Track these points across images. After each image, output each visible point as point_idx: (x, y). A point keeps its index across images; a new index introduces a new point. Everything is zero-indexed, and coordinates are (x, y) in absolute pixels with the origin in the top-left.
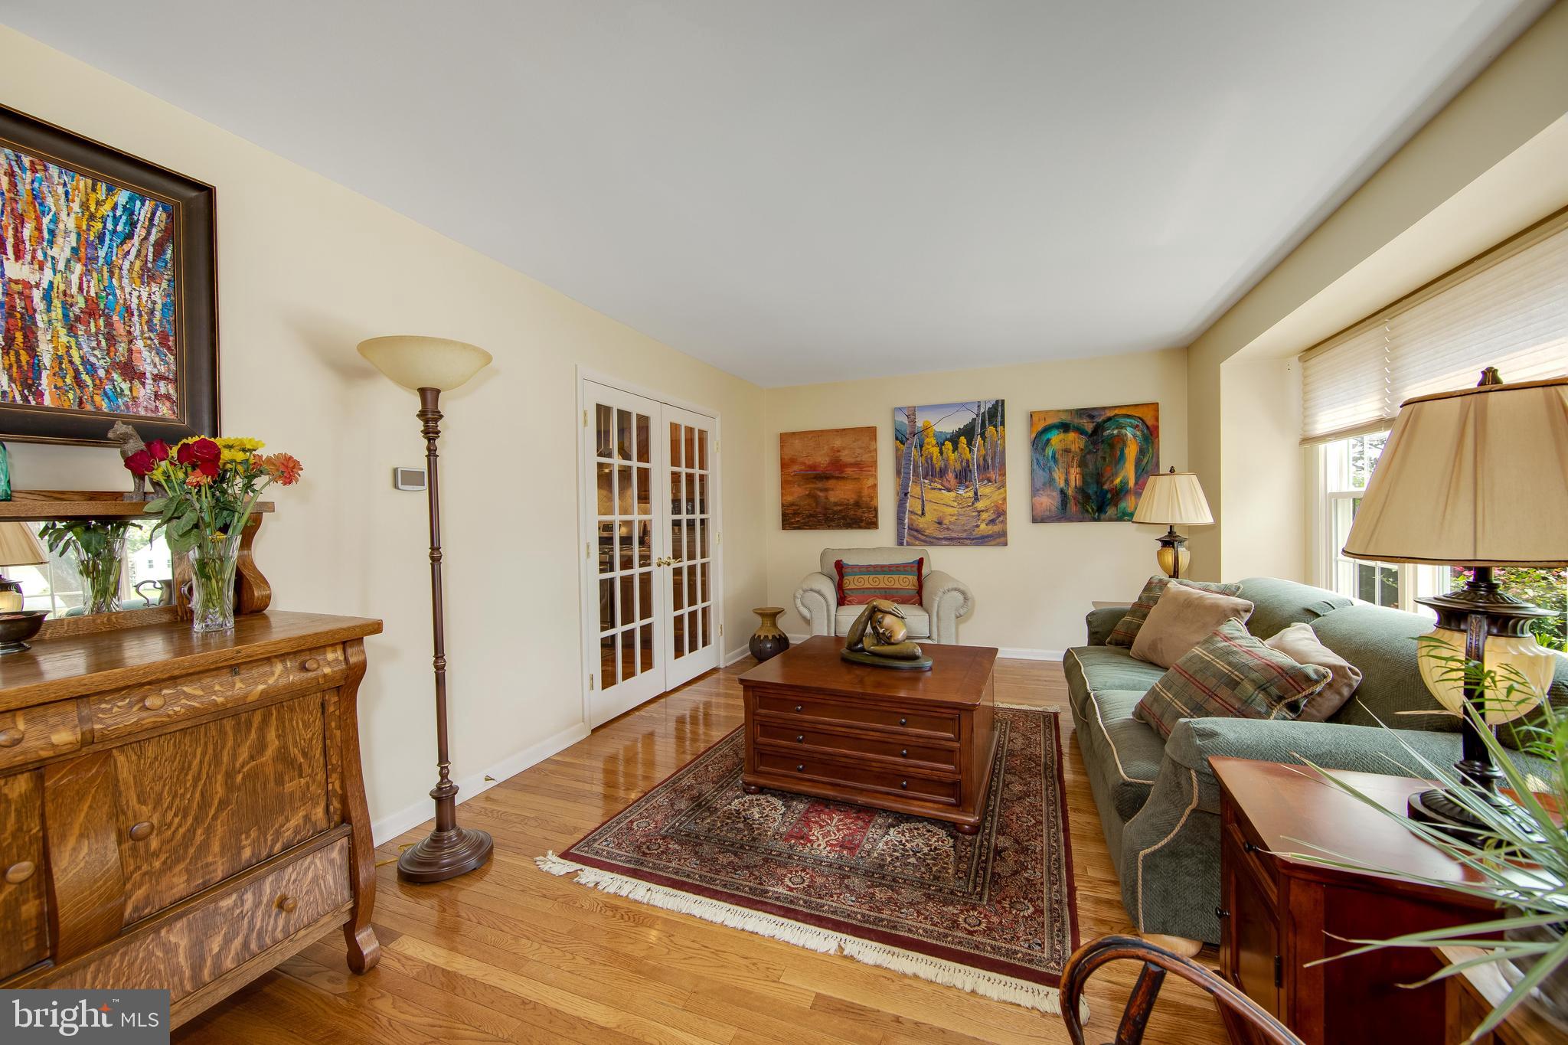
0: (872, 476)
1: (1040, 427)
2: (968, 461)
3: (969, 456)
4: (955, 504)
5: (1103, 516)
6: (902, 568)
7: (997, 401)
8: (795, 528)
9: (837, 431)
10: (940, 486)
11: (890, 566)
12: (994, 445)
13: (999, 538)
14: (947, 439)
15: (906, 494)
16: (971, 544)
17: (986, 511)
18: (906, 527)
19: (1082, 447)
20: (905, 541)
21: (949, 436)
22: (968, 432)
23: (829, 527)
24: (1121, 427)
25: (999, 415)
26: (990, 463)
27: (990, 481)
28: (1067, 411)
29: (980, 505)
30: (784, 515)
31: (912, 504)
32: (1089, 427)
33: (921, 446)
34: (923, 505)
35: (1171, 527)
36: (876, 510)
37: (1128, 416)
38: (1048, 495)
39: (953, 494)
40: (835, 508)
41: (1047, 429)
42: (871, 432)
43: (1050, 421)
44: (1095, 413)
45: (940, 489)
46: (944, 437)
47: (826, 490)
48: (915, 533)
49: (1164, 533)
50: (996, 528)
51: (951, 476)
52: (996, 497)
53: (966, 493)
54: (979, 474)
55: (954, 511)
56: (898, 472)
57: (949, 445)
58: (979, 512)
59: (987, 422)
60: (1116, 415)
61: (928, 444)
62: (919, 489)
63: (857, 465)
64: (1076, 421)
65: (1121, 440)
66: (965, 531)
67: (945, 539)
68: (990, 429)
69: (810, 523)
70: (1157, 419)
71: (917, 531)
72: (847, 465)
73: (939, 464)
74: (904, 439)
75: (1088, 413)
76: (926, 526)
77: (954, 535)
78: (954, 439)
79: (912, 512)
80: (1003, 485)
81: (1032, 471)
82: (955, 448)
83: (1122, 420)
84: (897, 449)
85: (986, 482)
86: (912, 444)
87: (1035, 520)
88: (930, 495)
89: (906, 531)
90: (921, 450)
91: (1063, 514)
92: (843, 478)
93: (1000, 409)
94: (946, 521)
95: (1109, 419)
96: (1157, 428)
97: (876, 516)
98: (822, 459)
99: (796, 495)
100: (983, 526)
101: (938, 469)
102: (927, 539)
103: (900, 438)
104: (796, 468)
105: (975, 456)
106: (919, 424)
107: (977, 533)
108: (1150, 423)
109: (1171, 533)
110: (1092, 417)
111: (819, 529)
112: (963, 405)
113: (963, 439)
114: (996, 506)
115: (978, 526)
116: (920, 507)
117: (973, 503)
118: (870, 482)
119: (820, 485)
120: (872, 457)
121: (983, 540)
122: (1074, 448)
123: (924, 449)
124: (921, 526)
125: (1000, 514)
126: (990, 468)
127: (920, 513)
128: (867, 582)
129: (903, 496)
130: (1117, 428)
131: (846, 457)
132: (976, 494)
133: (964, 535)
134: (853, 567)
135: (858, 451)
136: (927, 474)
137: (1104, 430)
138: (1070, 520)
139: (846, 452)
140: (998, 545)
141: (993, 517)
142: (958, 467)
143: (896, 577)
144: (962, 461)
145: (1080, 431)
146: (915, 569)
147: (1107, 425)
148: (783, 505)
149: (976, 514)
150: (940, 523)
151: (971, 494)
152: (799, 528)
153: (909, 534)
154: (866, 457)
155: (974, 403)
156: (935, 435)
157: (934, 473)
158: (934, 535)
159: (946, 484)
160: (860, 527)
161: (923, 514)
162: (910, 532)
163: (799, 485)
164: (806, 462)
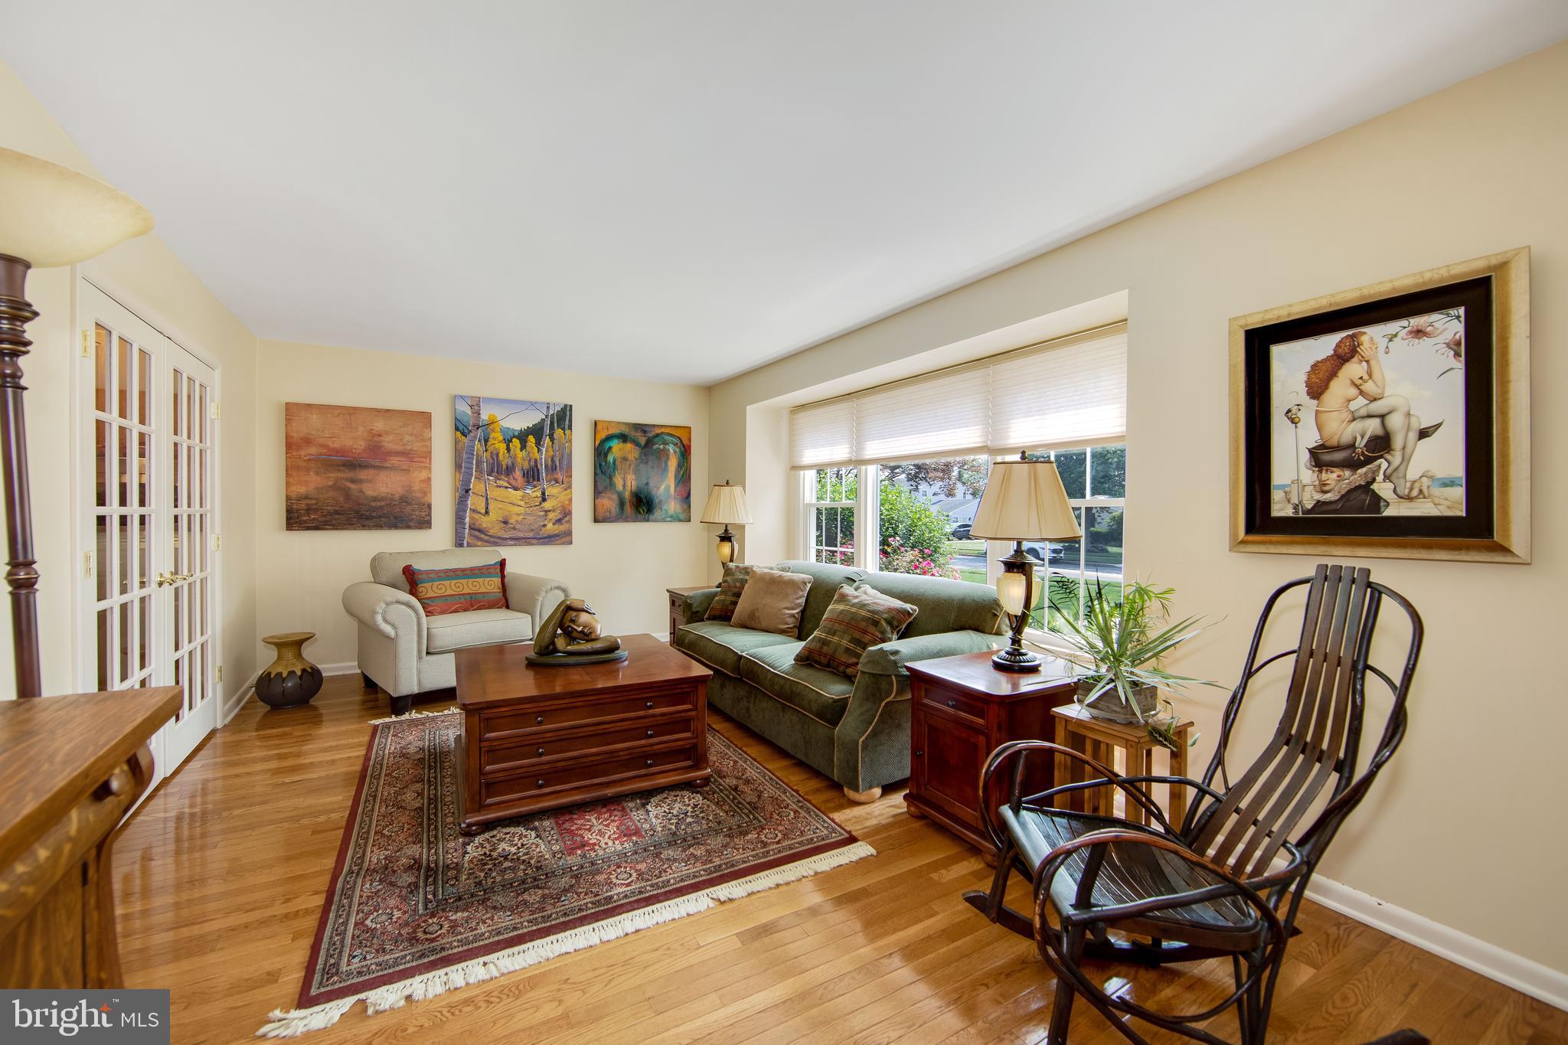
0: (425, 468)
1: (602, 435)
2: (536, 461)
3: (537, 456)
4: (522, 503)
5: (651, 517)
6: (484, 571)
7: (566, 406)
8: (309, 528)
9: (378, 411)
10: (506, 484)
11: (472, 569)
12: (562, 448)
13: (564, 537)
14: (514, 437)
15: (467, 491)
16: (538, 544)
17: (553, 511)
18: (467, 526)
19: (637, 457)
20: (465, 542)
21: (516, 434)
22: (537, 431)
23: (364, 527)
24: (665, 443)
25: (567, 419)
26: (558, 464)
27: (557, 482)
28: (626, 424)
29: (547, 505)
30: (289, 511)
31: (474, 502)
32: (643, 441)
33: (486, 441)
34: (487, 504)
35: (726, 526)
36: (429, 506)
37: (671, 435)
38: (609, 498)
39: (520, 493)
40: (373, 504)
41: (609, 438)
42: (425, 418)
43: (613, 431)
44: (647, 429)
45: (507, 488)
46: (511, 434)
47: (361, 481)
48: (477, 533)
49: (721, 531)
50: (562, 528)
51: (518, 474)
52: (563, 497)
53: (533, 493)
54: (547, 475)
55: (521, 510)
56: (458, 467)
57: (516, 442)
58: (546, 511)
59: (556, 424)
60: (662, 433)
61: (494, 439)
62: (482, 486)
63: (406, 454)
64: (633, 434)
65: (665, 452)
66: (533, 530)
67: (511, 539)
68: (558, 432)
69: (334, 522)
70: (690, 440)
71: (479, 531)
72: (390, 453)
73: (506, 461)
74: (466, 431)
75: (641, 428)
76: (490, 525)
77: (521, 535)
78: (523, 436)
79: (474, 511)
80: (570, 487)
81: (596, 474)
82: (523, 447)
83: (666, 437)
84: (456, 442)
85: (553, 482)
86: (475, 437)
87: (596, 521)
88: (494, 493)
89: (467, 531)
90: (486, 445)
91: (620, 517)
92: (386, 468)
93: (568, 413)
94: (512, 521)
95: (657, 435)
96: (690, 447)
97: (430, 515)
98: (355, 442)
99: (312, 486)
100: (550, 526)
101: (504, 467)
102: (492, 540)
103: (461, 428)
104: (313, 450)
105: (543, 457)
106: (485, 416)
107: (544, 532)
108: (685, 442)
109: (726, 530)
110: (645, 432)
111: (347, 529)
112: (533, 404)
113: (531, 438)
114: (563, 507)
115: (544, 526)
116: (483, 505)
117: (540, 503)
118: (423, 475)
119: (350, 475)
120: (427, 446)
121: (549, 539)
122: (631, 457)
123: (489, 443)
124: (484, 526)
125: (566, 514)
126: (558, 469)
127: (483, 511)
128: (448, 588)
129: (463, 493)
130: (663, 444)
131: (389, 443)
132: (543, 494)
133: (531, 535)
134: (428, 572)
135: (407, 438)
136: (492, 471)
137: (653, 444)
138: (626, 520)
139: (391, 438)
140: (563, 544)
141: (560, 516)
142: (526, 466)
143: (481, 580)
144: (530, 461)
145: (636, 443)
146: (498, 570)
147: (656, 440)
148: (288, 498)
149: (542, 513)
150: (505, 523)
151: (539, 494)
152: (316, 528)
153: (470, 535)
154: (417, 446)
155: (543, 403)
156: (501, 431)
157: (500, 470)
158: (499, 535)
159: (513, 482)
160: (408, 527)
161: (487, 513)
162: (467, 532)
163: (317, 474)
164: (330, 444)
